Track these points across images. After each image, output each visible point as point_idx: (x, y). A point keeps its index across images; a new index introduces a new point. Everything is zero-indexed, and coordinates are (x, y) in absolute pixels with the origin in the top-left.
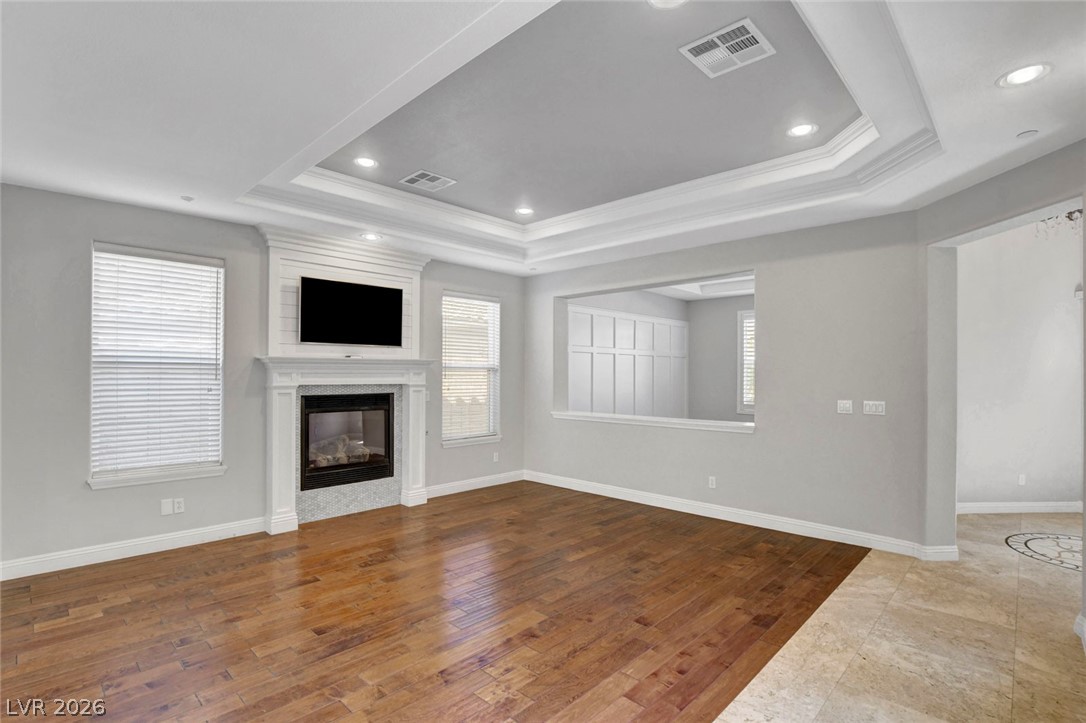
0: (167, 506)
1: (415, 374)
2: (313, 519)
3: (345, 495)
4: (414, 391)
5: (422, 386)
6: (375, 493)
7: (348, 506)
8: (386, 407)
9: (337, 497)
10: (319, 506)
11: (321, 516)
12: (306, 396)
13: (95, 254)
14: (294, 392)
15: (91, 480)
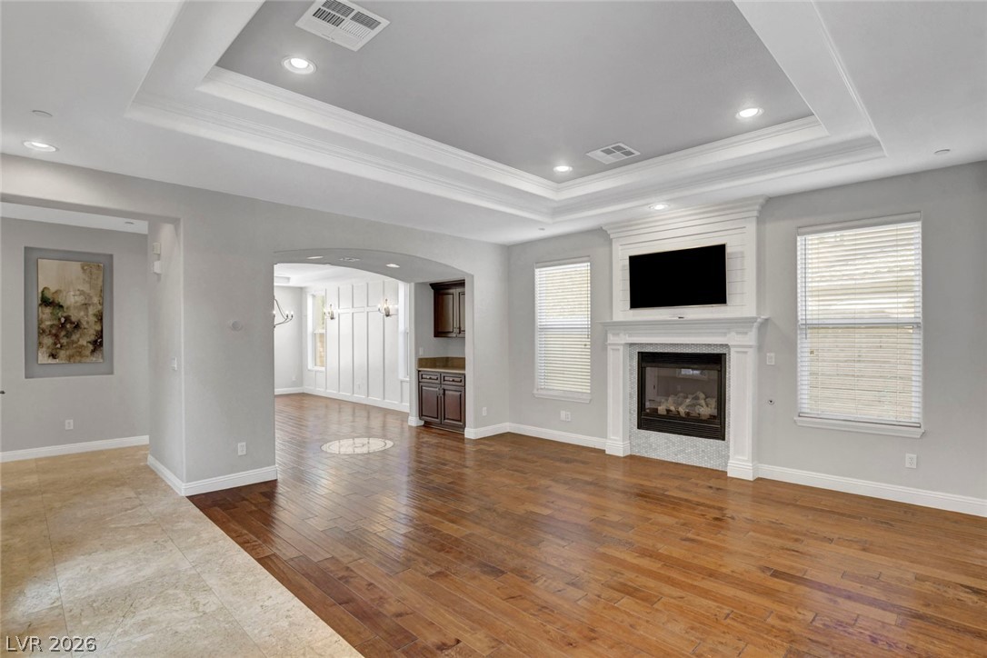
0: (563, 414)
1: (738, 333)
2: (646, 455)
3: (674, 444)
4: (738, 352)
5: (750, 347)
6: (703, 451)
7: (676, 455)
8: (718, 367)
9: (666, 443)
10: (651, 446)
11: (653, 456)
12: (642, 353)
13: (537, 271)
14: (621, 348)
15: (535, 392)
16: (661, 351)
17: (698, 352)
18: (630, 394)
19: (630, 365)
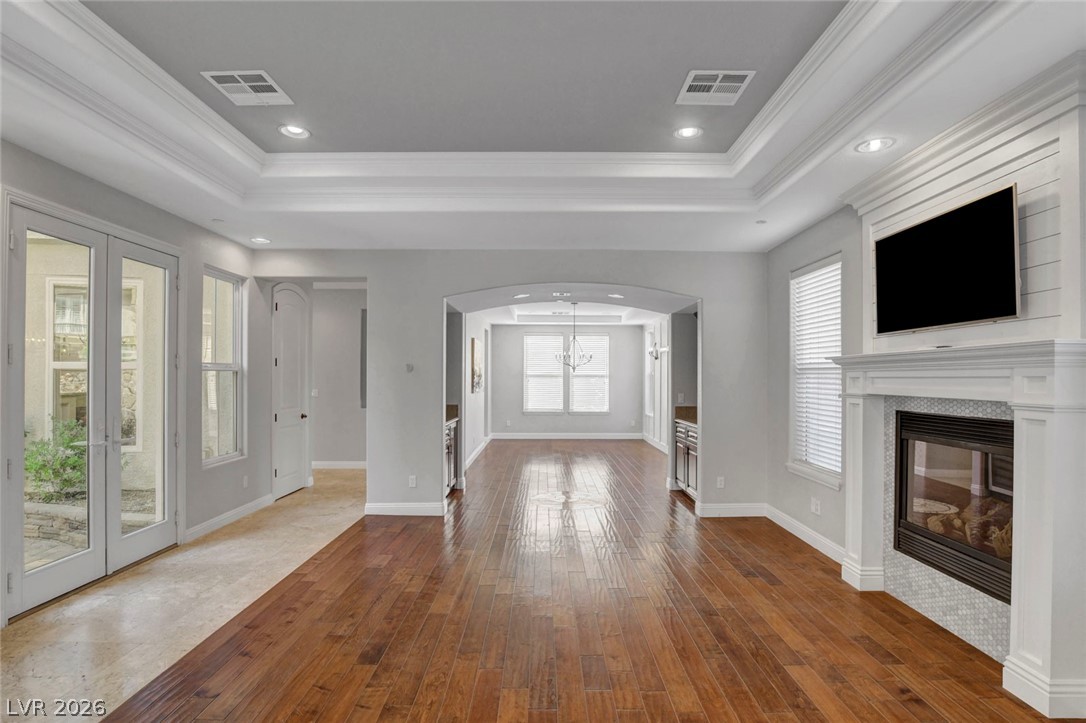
0: (814, 503)
1: (1029, 379)
2: (902, 599)
3: (941, 590)
4: (1027, 420)
9: (931, 587)
10: (911, 585)
11: (913, 603)
12: (901, 412)
13: (792, 282)
14: (860, 401)
15: (789, 464)
16: (925, 411)
17: (980, 415)
18: (885, 485)
19: (886, 434)
